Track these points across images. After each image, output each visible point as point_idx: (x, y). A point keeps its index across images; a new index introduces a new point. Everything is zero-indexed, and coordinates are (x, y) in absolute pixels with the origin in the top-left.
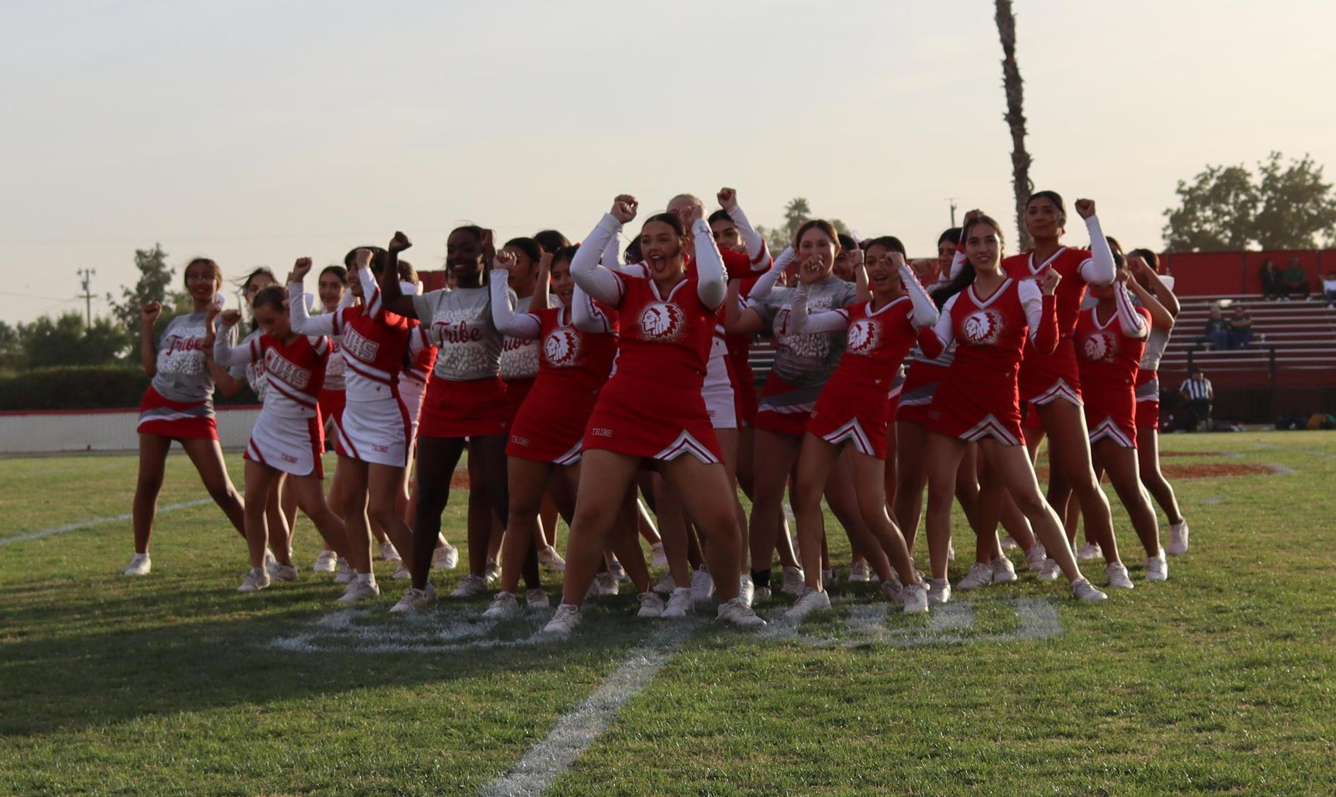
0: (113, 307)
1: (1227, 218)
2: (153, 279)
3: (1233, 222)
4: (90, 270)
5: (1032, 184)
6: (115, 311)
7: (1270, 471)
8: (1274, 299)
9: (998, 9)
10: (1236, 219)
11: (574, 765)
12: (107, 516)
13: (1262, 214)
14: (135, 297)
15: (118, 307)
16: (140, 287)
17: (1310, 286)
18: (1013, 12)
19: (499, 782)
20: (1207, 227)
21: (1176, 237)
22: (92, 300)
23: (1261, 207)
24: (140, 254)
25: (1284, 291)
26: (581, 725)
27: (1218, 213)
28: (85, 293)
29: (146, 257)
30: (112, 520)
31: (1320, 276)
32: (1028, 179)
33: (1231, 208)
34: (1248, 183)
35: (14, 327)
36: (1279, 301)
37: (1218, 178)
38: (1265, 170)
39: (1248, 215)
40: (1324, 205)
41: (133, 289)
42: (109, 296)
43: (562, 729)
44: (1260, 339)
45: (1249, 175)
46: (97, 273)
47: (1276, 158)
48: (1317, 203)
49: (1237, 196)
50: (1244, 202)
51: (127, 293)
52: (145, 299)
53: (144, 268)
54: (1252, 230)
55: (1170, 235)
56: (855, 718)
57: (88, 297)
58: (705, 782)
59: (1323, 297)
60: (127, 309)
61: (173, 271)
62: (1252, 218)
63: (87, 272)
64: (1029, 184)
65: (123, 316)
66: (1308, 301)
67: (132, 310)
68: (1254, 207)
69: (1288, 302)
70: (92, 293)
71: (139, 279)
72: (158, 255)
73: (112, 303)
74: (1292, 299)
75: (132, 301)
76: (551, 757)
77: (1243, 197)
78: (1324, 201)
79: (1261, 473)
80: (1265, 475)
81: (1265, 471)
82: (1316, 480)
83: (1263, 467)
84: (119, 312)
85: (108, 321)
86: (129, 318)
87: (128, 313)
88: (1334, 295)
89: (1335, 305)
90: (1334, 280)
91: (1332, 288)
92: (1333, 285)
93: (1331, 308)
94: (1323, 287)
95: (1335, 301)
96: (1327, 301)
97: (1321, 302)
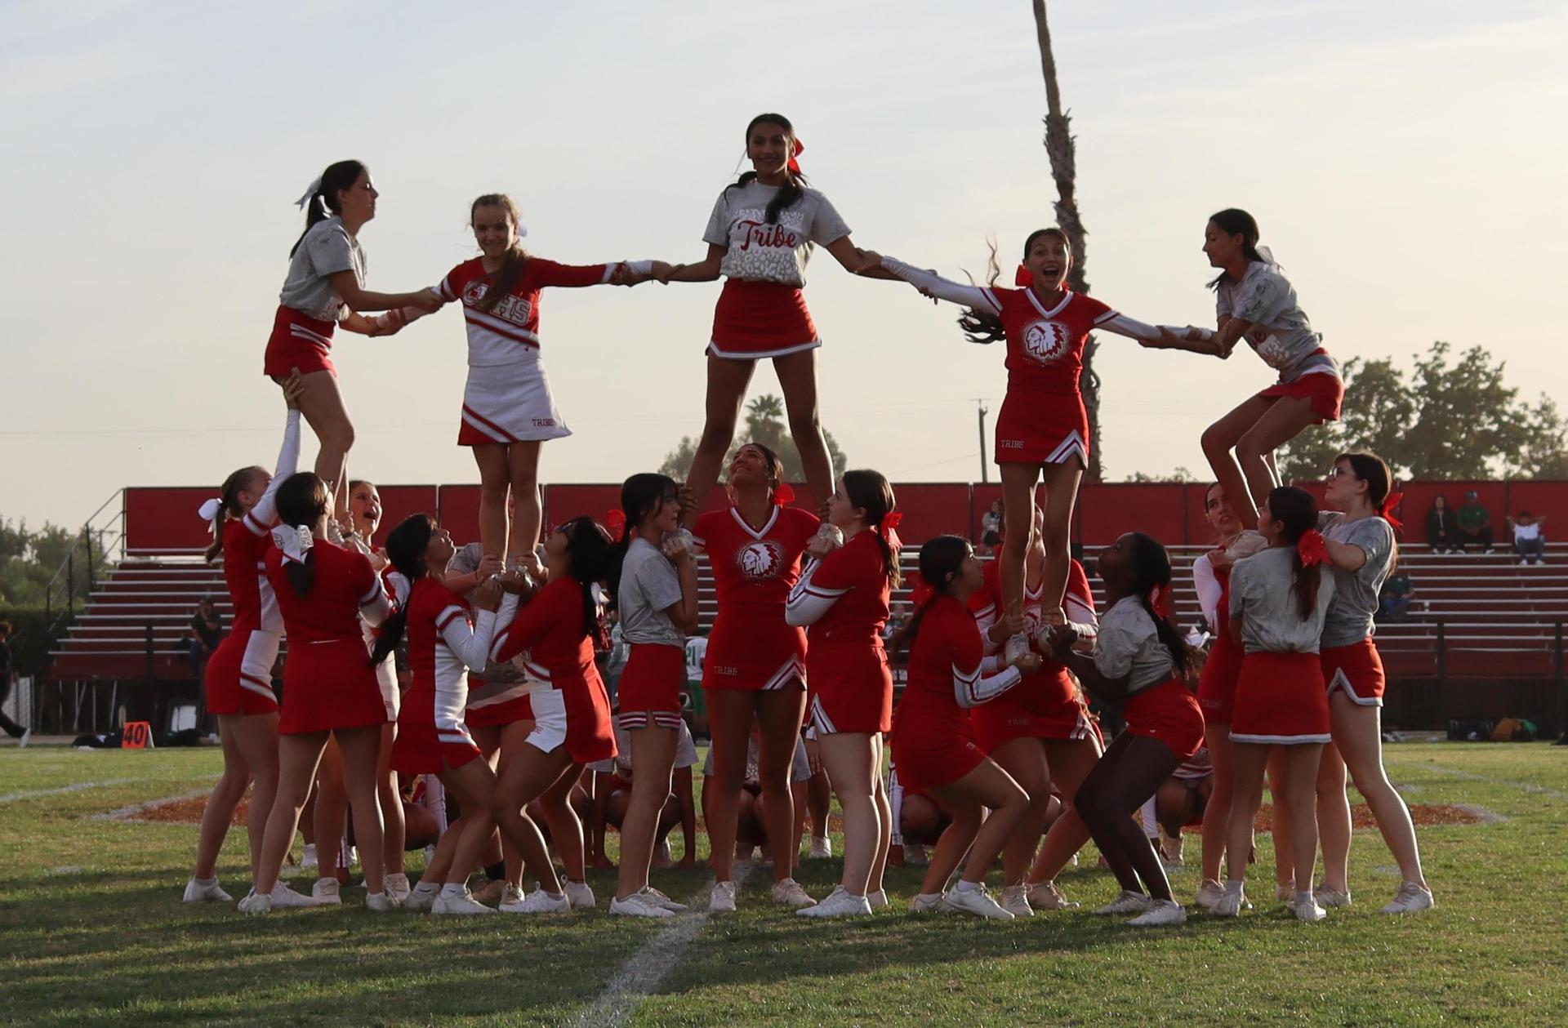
1: (1366, 434)
3: (1372, 440)
5: (1096, 377)
7: (1469, 818)
8: (1442, 550)
9: (1048, 129)
10: (1377, 436)
13: (1416, 427)
17: (1494, 533)
18: (1071, 135)
20: (1337, 446)
21: (1295, 459)
23: (1415, 419)
25: (1456, 539)
27: (1355, 426)
31: (1509, 518)
32: (1092, 373)
33: (1371, 418)
34: (1396, 384)
36: (1447, 554)
37: (1355, 378)
38: (1423, 367)
39: (1397, 430)
40: (1505, 419)
44: (1423, 608)
45: (1400, 374)
47: (1440, 351)
48: (1496, 415)
49: (1381, 402)
50: (1392, 413)
54: (1404, 451)
55: (1286, 456)
59: (1514, 549)
62: (1400, 434)
64: (1093, 379)
66: (1488, 554)
68: (1406, 419)
69: (1462, 554)
74: (1467, 550)
77: (1389, 405)
78: (1505, 413)
79: (1454, 820)
80: (1462, 826)
81: (1461, 818)
82: (1544, 836)
83: (1456, 811)
88: (1530, 546)
89: (1531, 561)
90: (1529, 524)
91: (1527, 537)
92: (1527, 532)
93: (1524, 564)
94: (1513, 535)
95: (1534, 555)
96: (1518, 555)
97: (1510, 555)
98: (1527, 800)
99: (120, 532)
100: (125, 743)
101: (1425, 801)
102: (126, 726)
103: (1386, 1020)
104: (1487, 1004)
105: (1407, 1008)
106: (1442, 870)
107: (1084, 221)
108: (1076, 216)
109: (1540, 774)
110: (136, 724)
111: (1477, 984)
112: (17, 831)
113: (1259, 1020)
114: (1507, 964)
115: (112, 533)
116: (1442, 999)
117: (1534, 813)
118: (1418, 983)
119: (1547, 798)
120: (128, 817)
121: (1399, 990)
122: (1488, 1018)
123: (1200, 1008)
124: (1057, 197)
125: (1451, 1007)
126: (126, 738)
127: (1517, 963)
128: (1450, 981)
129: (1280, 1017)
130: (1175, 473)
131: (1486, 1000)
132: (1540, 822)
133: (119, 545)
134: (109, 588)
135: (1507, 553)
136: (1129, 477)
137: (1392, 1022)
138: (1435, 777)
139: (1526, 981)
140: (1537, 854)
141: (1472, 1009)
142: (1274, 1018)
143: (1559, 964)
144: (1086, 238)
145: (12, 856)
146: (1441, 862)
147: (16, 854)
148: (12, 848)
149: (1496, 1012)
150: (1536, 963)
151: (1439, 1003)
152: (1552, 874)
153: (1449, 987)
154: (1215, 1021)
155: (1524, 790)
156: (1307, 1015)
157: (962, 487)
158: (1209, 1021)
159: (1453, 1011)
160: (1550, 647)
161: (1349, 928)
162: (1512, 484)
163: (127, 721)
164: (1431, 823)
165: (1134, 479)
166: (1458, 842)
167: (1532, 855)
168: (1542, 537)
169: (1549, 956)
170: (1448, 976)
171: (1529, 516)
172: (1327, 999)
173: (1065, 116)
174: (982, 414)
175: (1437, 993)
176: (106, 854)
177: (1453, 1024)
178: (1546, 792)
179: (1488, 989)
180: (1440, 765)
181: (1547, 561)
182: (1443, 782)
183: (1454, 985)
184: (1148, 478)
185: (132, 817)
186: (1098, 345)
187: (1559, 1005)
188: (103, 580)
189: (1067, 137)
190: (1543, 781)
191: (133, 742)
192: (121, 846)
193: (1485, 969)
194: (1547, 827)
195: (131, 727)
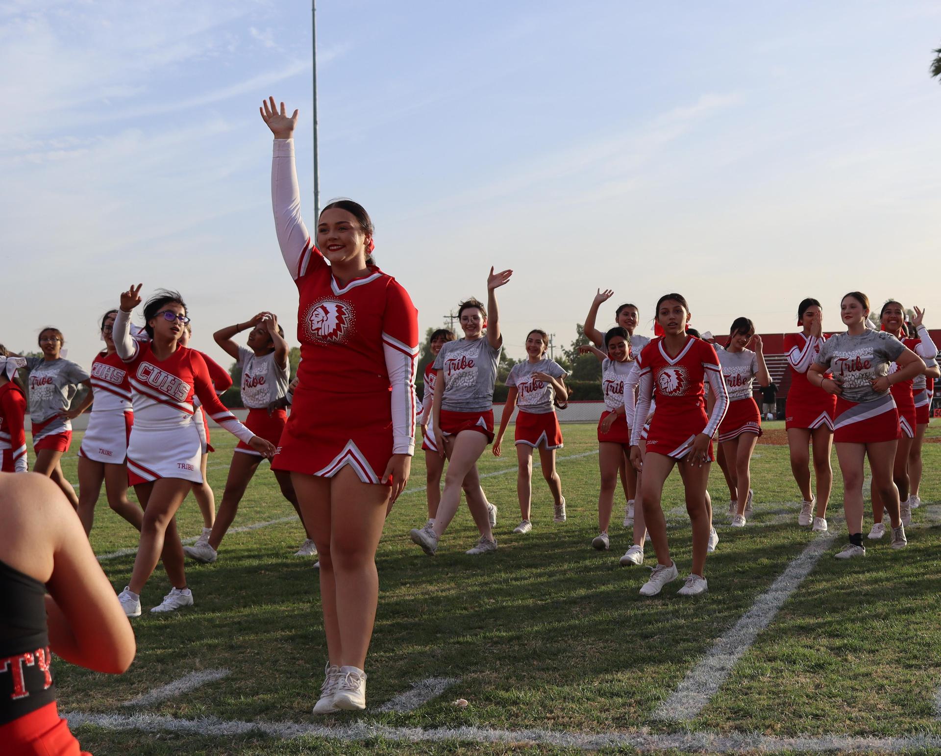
0: (564, 352)
6: (565, 353)
11: (799, 588)
12: (565, 456)
15: (566, 352)
16: (577, 340)
19: (763, 596)
22: (554, 349)
24: (577, 326)
26: (800, 566)
30: (568, 458)
35: (517, 362)
41: (575, 341)
42: (562, 347)
43: (791, 569)
51: (572, 345)
56: (933, 565)
58: (862, 597)
60: (570, 352)
65: (568, 356)
67: (572, 354)
70: (553, 345)
71: (577, 338)
73: (564, 350)
75: (574, 349)
76: (787, 584)
84: (567, 354)
85: (561, 358)
86: (572, 357)
87: (571, 355)
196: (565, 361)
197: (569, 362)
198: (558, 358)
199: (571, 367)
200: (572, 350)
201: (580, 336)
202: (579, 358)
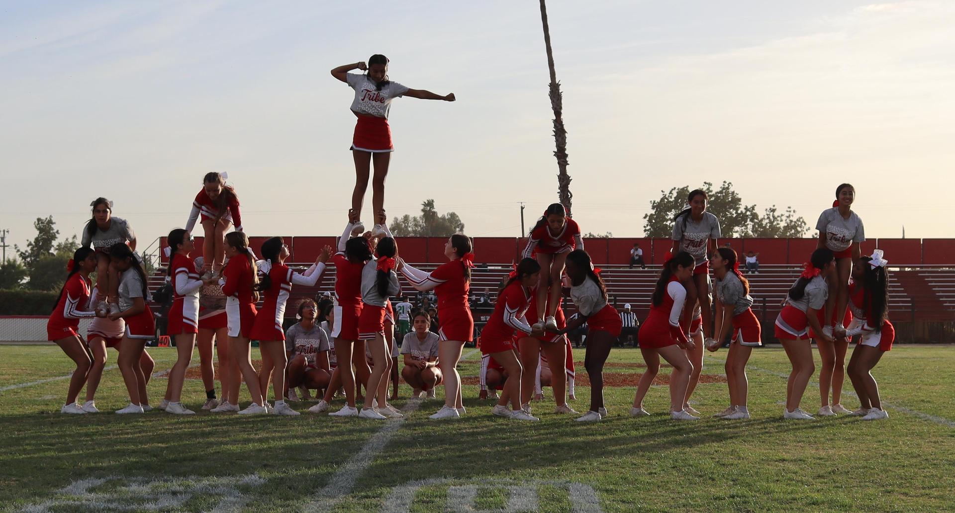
0: (19, 253)
2: (45, 237)
4: (6, 230)
5: (570, 193)
6: (20, 255)
14: (33, 247)
15: (22, 253)
16: (37, 240)
21: (654, 228)
22: (6, 248)
24: (39, 220)
28: (2, 244)
29: (42, 223)
32: (569, 191)
37: (678, 193)
40: (740, 210)
41: (33, 240)
42: (16, 246)
46: (10, 233)
48: (736, 209)
51: (30, 244)
52: (40, 248)
53: (41, 230)
57: (4, 246)
59: (746, 267)
60: (27, 254)
61: (57, 232)
63: (4, 231)
64: (569, 194)
65: (24, 258)
67: (30, 256)
70: (6, 245)
71: (36, 236)
72: (50, 222)
73: (19, 250)
75: (32, 249)
78: (740, 207)
79: (720, 381)
80: (723, 383)
81: (722, 380)
82: (757, 388)
83: (720, 377)
84: (23, 256)
85: (15, 261)
86: (29, 259)
87: (28, 257)
88: (753, 266)
89: (753, 272)
90: (752, 257)
91: (751, 262)
92: (751, 260)
93: (750, 273)
94: (746, 261)
95: (754, 269)
96: (747, 270)
97: (744, 269)
98: (750, 373)
99: (158, 256)
100: (159, 344)
101: (707, 373)
102: (160, 337)
103: (690, 465)
104: (732, 459)
105: (698, 460)
106: (714, 402)
107: (565, 128)
108: (562, 126)
109: (756, 362)
110: (164, 337)
111: (728, 450)
112: (114, 382)
113: (636, 465)
114: (741, 442)
115: (155, 256)
116: (713, 456)
117: (753, 378)
118: (703, 450)
119: (759, 372)
120: (160, 376)
121: (695, 453)
122: (732, 464)
123: (611, 460)
124: (554, 118)
125: (717, 460)
126: (160, 343)
127: (745, 441)
128: (717, 449)
129: (645, 464)
130: (606, 234)
131: (732, 457)
132: (756, 382)
133: (158, 261)
134: (154, 279)
135: (743, 269)
136: (586, 235)
137: (692, 466)
138: (712, 363)
139: (749, 449)
140: (754, 396)
141: (725, 461)
142: (642, 464)
143: (763, 442)
144: (566, 134)
145: (111, 392)
146: (714, 399)
147: (113, 391)
148: (111, 389)
149: (736, 462)
150: (753, 441)
151: (712, 458)
152: (760, 404)
153: (716, 452)
154: (618, 465)
155: (749, 368)
156: (656, 463)
157: (513, 239)
158: (615, 466)
159: (718, 462)
160: (760, 308)
161: (674, 426)
162: (745, 239)
163: (161, 335)
164: (710, 382)
165: (588, 236)
166: (721, 390)
167: (751, 396)
168: (758, 262)
169: (759, 439)
170: (716, 447)
171: (752, 253)
172: (665, 456)
173: (558, 83)
174: (522, 208)
175: (711, 454)
176: (151, 392)
177: (718, 467)
178: (758, 369)
179: (733, 452)
180: (714, 358)
181: (760, 272)
182: (715, 365)
183: (718, 451)
184: (593, 236)
185: (162, 376)
186: (571, 180)
187: (762, 460)
188: (151, 276)
189: (559, 92)
190: (757, 364)
191: (163, 344)
192: (157, 388)
193: (732, 444)
194: (758, 385)
195: (162, 338)
196: (20, 265)
197: (25, 265)
198: (11, 260)
199: (28, 273)
200: (30, 252)
201: (40, 233)
202: (38, 261)
